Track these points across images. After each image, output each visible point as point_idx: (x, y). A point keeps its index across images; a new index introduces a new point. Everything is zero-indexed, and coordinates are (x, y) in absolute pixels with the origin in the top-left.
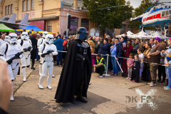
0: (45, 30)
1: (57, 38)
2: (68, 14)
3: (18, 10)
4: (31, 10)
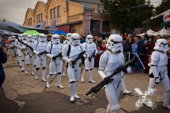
2: (90, 18)
3: (47, 18)
4: (58, 17)
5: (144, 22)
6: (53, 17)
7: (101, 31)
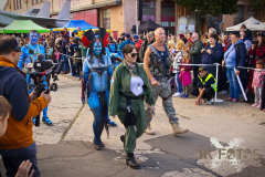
0: (99, 26)
5: (239, 3)
7: (158, 22)
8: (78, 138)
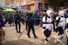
0: (28, 10)
1: (35, 13)
2: (38, 2)
3: (16, 2)
4: (22, 2)
5: (65, 4)
6: (19, 2)
7: (44, 9)
8: (23, 39)
